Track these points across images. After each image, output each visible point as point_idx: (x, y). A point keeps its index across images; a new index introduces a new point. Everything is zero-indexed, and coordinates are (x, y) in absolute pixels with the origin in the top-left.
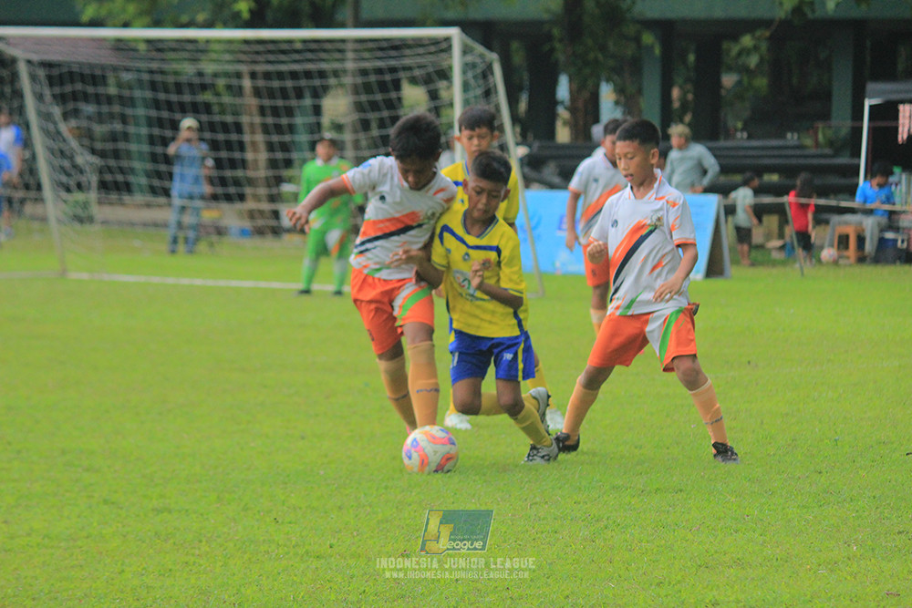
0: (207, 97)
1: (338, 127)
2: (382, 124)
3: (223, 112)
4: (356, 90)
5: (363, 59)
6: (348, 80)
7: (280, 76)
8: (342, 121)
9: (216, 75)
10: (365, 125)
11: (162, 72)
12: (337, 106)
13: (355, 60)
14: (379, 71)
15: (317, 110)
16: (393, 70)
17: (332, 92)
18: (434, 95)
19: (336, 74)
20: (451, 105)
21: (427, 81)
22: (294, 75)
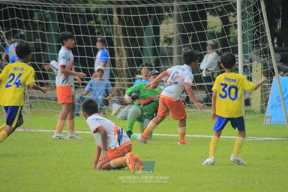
0: (92, 23)
2: (194, 38)
6: (174, 13)
7: (134, 11)
8: (171, 37)
9: (97, 11)
10: (185, 39)
15: (157, 31)
16: (200, 6)
18: (225, 21)
19: (167, 9)
20: (236, 26)
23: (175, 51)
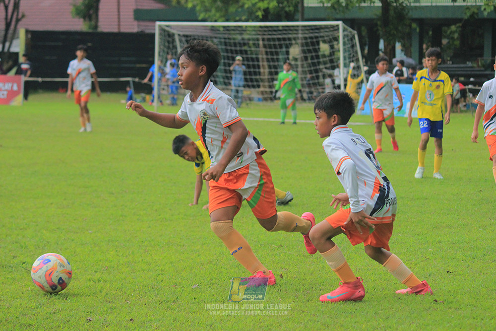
0: (245, 48)
1: (296, 60)
2: (312, 58)
3: (252, 54)
4: (302, 45)
5: (305, 33)
6: (299, 41)
7: (274, 40)
8: (297, 57)
9: (249, 40)
10: (306, 58)
11: (229, 39)
12: (295, 51)
13: (302, 34)
14: (311, 38)
15: (288, 53)
16: (316, 37)
17: (294, 46)
18: (332, 47)
19: (295, 39)
20: (339, 51)
21: (330, 42)
22: (279, 39)
23: (300, 66)
